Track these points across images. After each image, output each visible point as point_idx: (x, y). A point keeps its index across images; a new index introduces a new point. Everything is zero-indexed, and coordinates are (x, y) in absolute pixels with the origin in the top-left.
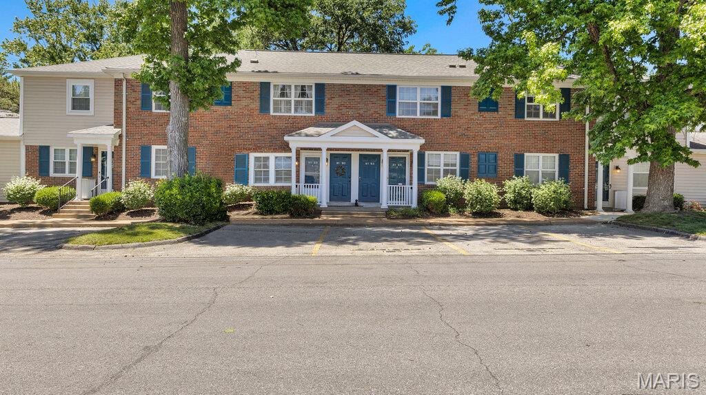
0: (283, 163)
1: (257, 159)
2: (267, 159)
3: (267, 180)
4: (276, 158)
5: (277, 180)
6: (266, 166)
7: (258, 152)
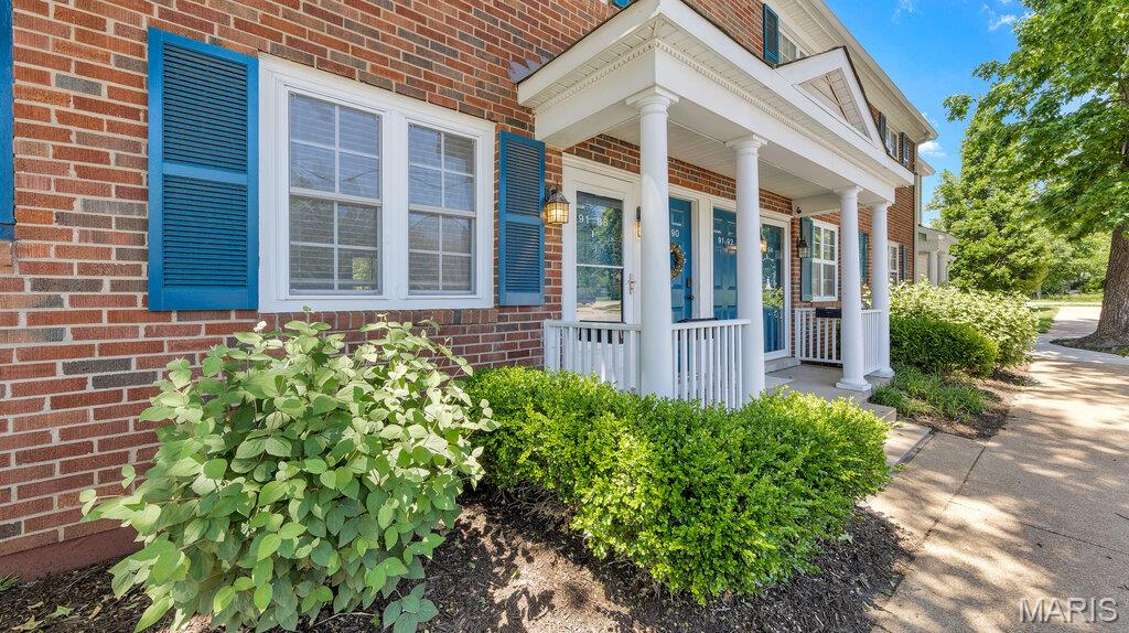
4: (417, 130)
7: (323, 65)
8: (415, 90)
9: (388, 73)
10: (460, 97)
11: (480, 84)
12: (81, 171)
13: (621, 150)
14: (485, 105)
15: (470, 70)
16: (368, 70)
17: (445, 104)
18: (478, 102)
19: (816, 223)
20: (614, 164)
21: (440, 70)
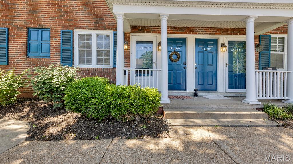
0: (103, 42)
1: (81, 36)
2: (89, 37)
3: (89, 61)
4: (98, 35)
5: (99, 61)
6: (89, 46)
7: (81, 29)
8: (96, 28)
9: (91, 27)
10: (105, 27)
11: (109, 23)
12: (56, 50)
13: (150, 28)
14: (110, 27)
15: (107, 21)
16: (88, 27)
17: (102, 29)
18: (109, 27)
19: (273, 36)
20: (147, 32)
21: (101, 23)
